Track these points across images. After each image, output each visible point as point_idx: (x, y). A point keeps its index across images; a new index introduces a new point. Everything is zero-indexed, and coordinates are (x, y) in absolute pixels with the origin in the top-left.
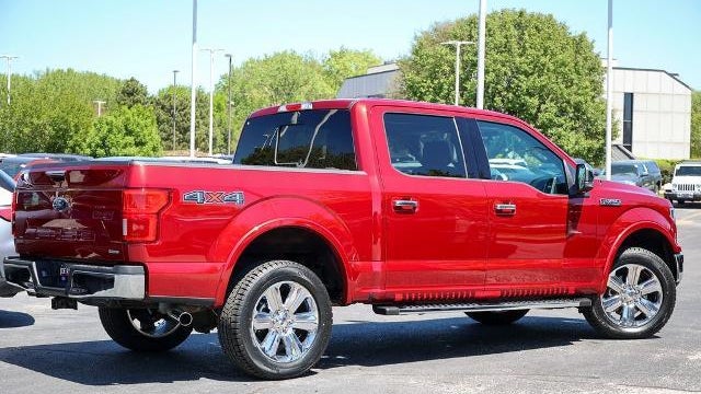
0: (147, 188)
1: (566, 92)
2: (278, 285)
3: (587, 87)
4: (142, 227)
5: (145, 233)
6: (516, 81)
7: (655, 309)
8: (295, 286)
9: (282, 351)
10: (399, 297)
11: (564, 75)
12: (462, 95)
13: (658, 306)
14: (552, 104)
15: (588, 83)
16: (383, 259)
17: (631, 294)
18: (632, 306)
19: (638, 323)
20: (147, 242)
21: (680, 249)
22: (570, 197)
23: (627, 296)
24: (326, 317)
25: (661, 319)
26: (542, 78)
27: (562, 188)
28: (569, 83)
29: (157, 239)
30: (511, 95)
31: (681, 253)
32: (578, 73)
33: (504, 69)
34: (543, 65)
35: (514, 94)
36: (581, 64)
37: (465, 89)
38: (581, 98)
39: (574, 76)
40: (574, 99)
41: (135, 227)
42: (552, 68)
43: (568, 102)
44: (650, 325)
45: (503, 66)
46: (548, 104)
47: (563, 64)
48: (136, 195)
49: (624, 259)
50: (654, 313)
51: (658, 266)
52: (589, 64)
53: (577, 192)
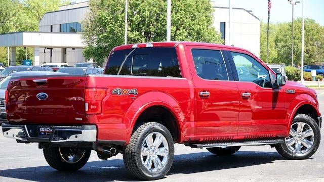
0: (96, 88)
1: (192, 23)
2: (152, 134)
3: (203, 20)
4: (95, 107)
5: (96, 110)
6: (162, 17)
7: (311, 144)
8: (159, 135)
9: (153, 167)
10: (202, 140)
11: (191, 12)
12: (130, 25)
13: (312, 143)
14: (184, 31)
15: (204, 18)
16: (195, 121)
17: (299, 137)
18: (300, 143)
19: (303, 151)
20: (97, 114)
21: (320, 114)
22: (273, 89)
23: (297, 138)
24: (171, 149)
25: (314, 149)
26: (178, 15)
27: (268, 84)
28: (193, 18)
29: (101, 112)
30: (159, 25)
31: (321, 117)
32: (199, 12)
33: (155, 9)
34: (178, 7)
35: (161, 24)
36: (200, 6)
37: (132, 21)
38: (201, 27)
39: (196, 13)
40: (196, 28)
41: (92, 107)
42: (183, 8)
43: (193, 29)
44: (309, 152)
45: (154, 7)
46: (181, 31)
47: (190, 6)
48: (91, 91)
49: (296, 119)
50: (310, 146)
51: (312, 123)
52: (205, 5)
53: (276, 86)
